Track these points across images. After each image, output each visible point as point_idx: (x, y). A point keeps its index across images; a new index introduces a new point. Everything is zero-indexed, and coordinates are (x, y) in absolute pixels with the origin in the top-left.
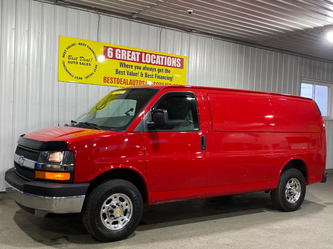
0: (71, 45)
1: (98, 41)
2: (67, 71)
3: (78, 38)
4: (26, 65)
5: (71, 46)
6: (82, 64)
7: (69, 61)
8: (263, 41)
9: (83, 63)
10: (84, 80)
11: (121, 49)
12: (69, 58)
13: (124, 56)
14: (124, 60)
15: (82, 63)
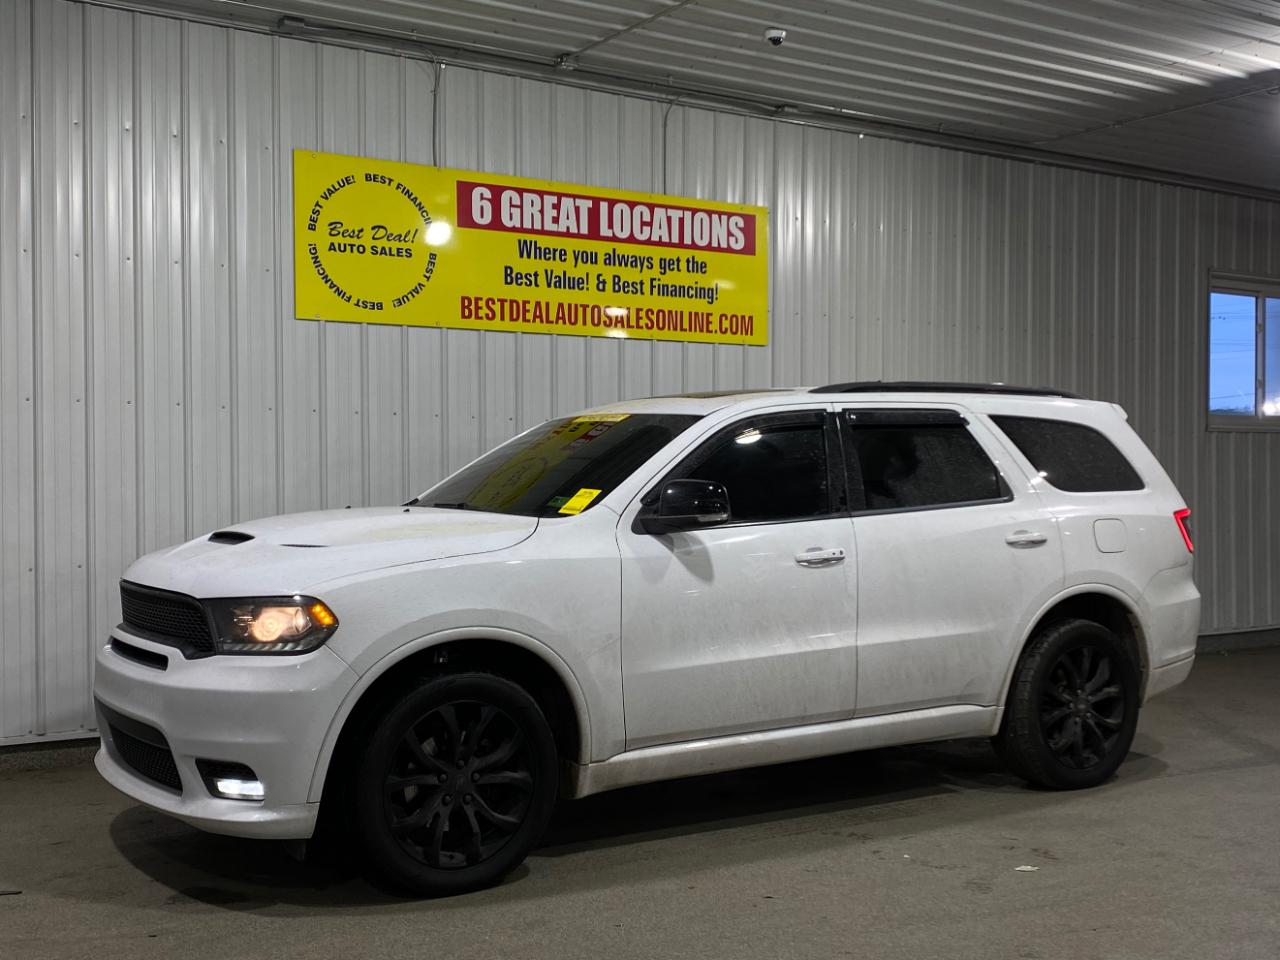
0: (338, 183)
1: (435, 165)
2: (326, 282)
3: (362, 154)
4: (176, 262)
5: (337, 187)
6: (381, 254)
7: (332, 244)
8: (1055, 137)
9: (383, 248)
10: (390, 313)
11: (520, 191)
12: (334, 232)
13: (532, 215)
14: (532, 231)
15: (379, 250)
